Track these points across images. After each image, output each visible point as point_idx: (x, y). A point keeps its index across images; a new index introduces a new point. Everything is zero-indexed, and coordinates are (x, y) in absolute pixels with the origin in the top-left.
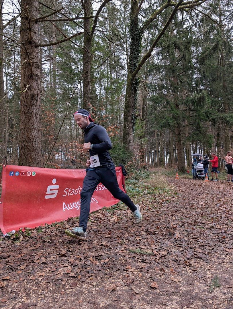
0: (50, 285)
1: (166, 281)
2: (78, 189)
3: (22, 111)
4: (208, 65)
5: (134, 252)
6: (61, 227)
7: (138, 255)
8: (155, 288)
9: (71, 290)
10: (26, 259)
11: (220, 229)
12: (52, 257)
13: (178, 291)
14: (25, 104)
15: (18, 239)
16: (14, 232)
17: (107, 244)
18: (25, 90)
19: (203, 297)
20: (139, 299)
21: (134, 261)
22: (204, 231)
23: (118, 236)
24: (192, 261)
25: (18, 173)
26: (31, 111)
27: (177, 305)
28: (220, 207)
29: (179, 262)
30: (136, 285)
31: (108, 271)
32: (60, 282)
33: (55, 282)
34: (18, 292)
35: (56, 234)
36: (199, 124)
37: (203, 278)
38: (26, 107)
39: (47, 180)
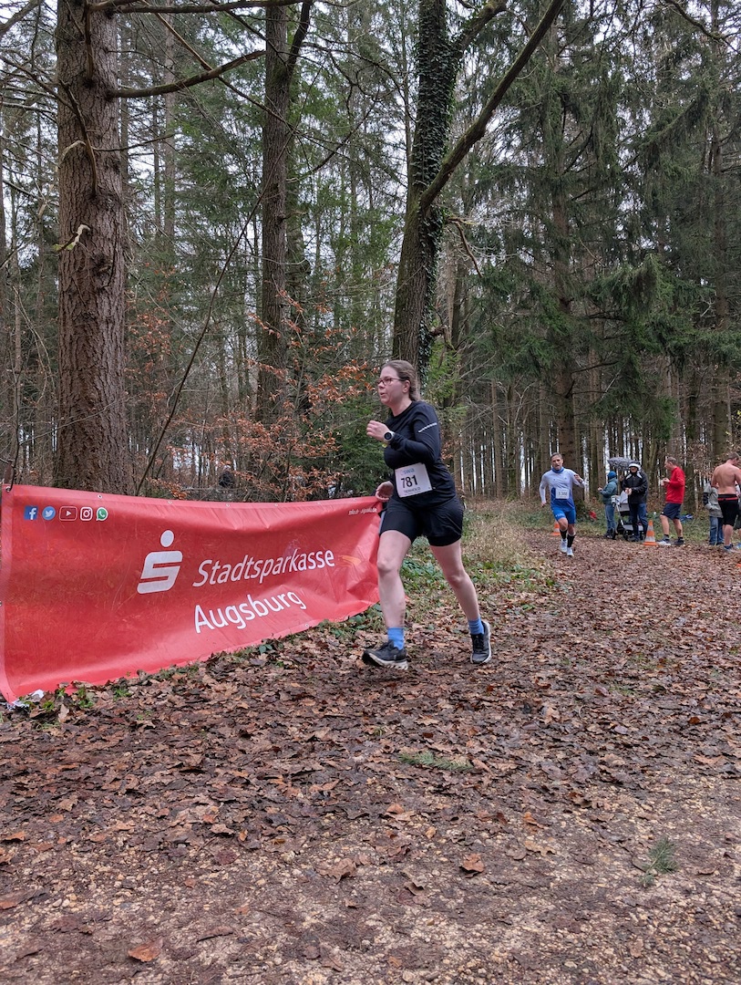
0: (152, 858)
1: (510, 852)
2: (242, 565)
3: (65, 313)
4: (668, 170)
5: (413, 763)
6: (189, 682)
7: (427, 771)
8: (475, 873)
9: (215, 875)
10: (77, 778)
11: (683, 695)
12: (158, 773)
13: (546, 881)
14: (74, 288)
15: (51, 717)
16: (41, 695)
17: (329, 737)
18: (74, 244)
19: (622, 901)
20: (423, 905)
21: (412, 790)
22: (633, 700)
23: (365, 714)
24: (592, 793)
25: (51, 512)
26: (92, 310)
27: (539, 923)
28: (688, 628)
29: (553, 794)
30: (417, 863)
31: (333, 818)
32: (181, 849)
33: (167, 850)
34: (51, 878)
35: (174, 704)
36: (631, 363)
37: (624, 845)
38: (76, 299)
39: (146, 534)
